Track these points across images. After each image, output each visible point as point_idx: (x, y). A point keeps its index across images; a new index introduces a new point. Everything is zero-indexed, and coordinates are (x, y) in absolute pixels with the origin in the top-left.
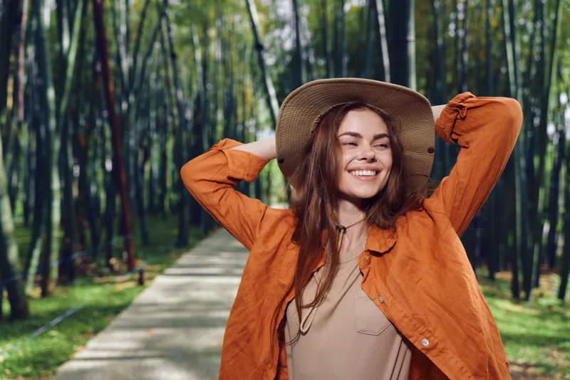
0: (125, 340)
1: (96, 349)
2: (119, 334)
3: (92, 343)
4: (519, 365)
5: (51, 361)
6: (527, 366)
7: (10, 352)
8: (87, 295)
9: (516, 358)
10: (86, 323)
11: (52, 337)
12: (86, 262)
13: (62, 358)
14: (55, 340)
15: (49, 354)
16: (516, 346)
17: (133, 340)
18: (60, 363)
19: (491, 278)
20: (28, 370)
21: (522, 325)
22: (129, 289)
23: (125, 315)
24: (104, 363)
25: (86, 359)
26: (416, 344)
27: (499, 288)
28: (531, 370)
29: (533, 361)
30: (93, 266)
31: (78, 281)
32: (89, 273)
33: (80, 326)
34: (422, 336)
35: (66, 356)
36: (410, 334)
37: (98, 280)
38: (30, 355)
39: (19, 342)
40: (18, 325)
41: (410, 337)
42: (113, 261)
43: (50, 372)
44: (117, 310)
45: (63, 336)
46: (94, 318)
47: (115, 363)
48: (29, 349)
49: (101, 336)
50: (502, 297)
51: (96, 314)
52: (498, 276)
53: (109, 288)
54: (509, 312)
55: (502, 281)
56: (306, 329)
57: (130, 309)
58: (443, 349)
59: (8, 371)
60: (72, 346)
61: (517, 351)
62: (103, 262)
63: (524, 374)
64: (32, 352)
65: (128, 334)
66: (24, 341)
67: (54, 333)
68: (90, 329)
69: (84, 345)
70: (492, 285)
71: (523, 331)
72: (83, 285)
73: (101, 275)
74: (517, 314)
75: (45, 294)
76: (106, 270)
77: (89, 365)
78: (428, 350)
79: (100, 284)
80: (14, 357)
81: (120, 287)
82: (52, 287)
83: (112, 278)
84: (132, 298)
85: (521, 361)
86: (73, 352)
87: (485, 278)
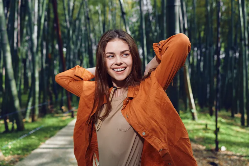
0: (61, 140)
1: (49, 144)
2: (60, 138)
3: (48, 142)
4: (237, 156)
5: (30, 148)
6: (241, 156)
7: (14, 144)
8: (50, 121)
9: (236, 153)
10: (47, 133)
11: (32, 139)
12: (52, 108)
13: (35, 147)
14: (33, 140)
15: (29, 146)
16: (237, 147)
17: (65, 140)
18: (33, 150)
19: (233, 116)
20: (19, 152)
21: (242, 138)
22: (68, 119)
23: (64, 130)
24: (51, 150)
25: (44, 148)
26: (141, 135)
27: (235, 121)
28: (243, 158)
29: (245, 154)
30: (55, 109)
31: (48, 116)
32: (53, 112)
33: (44, 134)
34: (143, 131)
35: (36, 146)
36: (138, 130)
37: (56, 115)
38: (22, 146)
39: (19, 140)
40: (20, 133)
41: (138, 131)
42: (63, 108)
43: (28, 153)
44: (61, 128)
45: (37, 138)
46: (51, 131)
47: (55, 150)
48: (22, 143)
49: (52, 138)
50: (236, 125)
51: (52, 129)
52: (236, 115)
53: (60, 119)
54: (238, 132)
55: (237, 118)
56: (98, 129)
57: (66, 128)
58: (151, 136)
59: (11, 152)
60: (39, 142)
61: (237, 149)
62: (59, 107)
63: (239, 160)
64: (23, 145)
65: (63, 138)
66: (20, 140)
67: (33, 137)
68: (48, 136)
69: (44, 142)
70: (232, 120)
71: (242, 140)
72: (49, 118)
73: (57, 113)
74: (242, 133)
75: (33, 121)
76: (60, 111)
77: (45, 150)
78: (145, 137)
79: (57, 117)
80: (15, 147)
81: (64, 118)
82: (36, 118)
83: (61, 115)
84: (68, 123)
85: (238, 154)
86: (39, 145)
87: (229, 116)
